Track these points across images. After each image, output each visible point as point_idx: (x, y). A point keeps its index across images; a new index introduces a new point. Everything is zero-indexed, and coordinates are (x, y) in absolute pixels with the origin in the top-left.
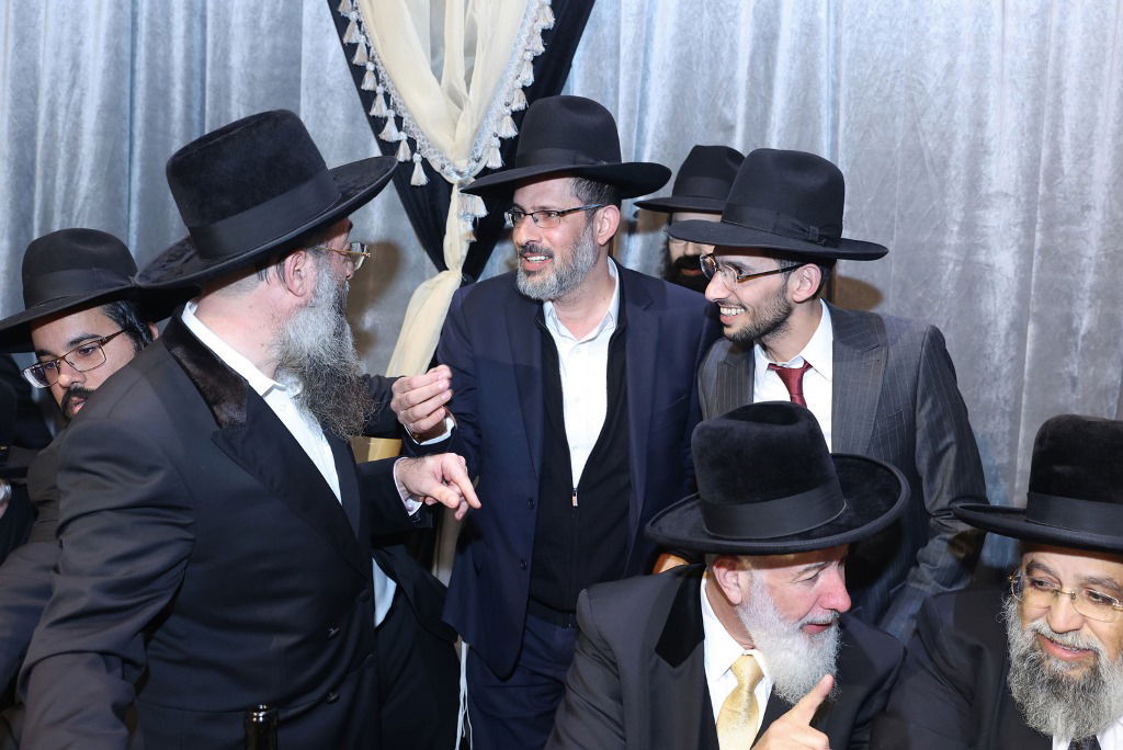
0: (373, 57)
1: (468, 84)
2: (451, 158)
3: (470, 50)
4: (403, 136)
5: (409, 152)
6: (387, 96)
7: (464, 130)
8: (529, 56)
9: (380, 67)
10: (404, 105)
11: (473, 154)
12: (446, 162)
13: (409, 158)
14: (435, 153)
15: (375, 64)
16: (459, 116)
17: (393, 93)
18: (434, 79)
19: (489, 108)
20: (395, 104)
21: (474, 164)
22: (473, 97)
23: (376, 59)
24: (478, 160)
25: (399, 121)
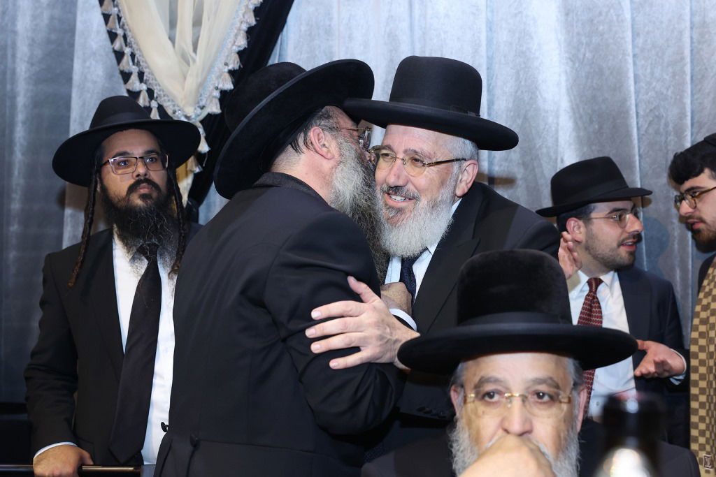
0: (123, 25)
1: (195, 50)
2: (181, 105)
3: (197, 23)
4: (144, 87)
5: (147, 99)
6: (133, 56)
7: (191, 82)
8: (245, 27)
9: (128, 33)
10: (146, 62)
11: (198, 103)
12: (177, 108)
13: (147, 104)
14: (169, 101)
15: (125, 30)
16: (188, 71)
17: (137, 54)
18: (169, 43)
19: (212, 67)
20: (138, 62)
21: (199, 111)
22: (199, 58)
23: (126, 27)
24: (202, 108)
25: (141, 75)
